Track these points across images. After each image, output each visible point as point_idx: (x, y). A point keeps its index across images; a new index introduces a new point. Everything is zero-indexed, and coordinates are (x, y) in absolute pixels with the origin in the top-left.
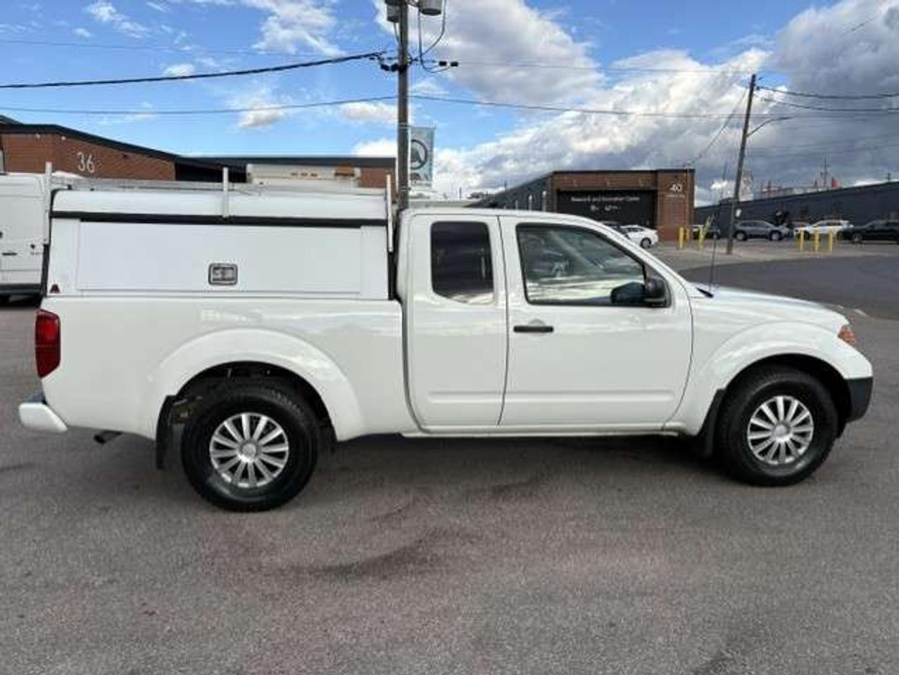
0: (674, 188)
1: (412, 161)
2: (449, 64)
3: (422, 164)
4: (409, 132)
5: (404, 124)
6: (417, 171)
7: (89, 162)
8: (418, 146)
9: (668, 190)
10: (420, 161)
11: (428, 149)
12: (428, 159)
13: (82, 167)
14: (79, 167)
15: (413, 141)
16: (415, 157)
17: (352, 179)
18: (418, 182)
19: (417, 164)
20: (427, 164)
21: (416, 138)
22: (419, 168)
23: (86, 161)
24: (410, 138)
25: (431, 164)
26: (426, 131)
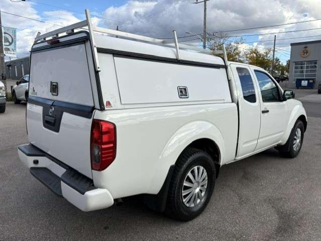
3: (10, 44)
4: (2, 28)
5: (0, 25)
6: (8, 47)
8: (7, 36)
10: (9, 42)
11: (13, 37)
12: (14, 42)
15: (5, 33)
16: (7, 40)
18: (9, 52)
19: (8, 44)
20: (13, 44)
21: (6, 32)
24: (3, 31)
25: (15, 44)
26: (12, 30)
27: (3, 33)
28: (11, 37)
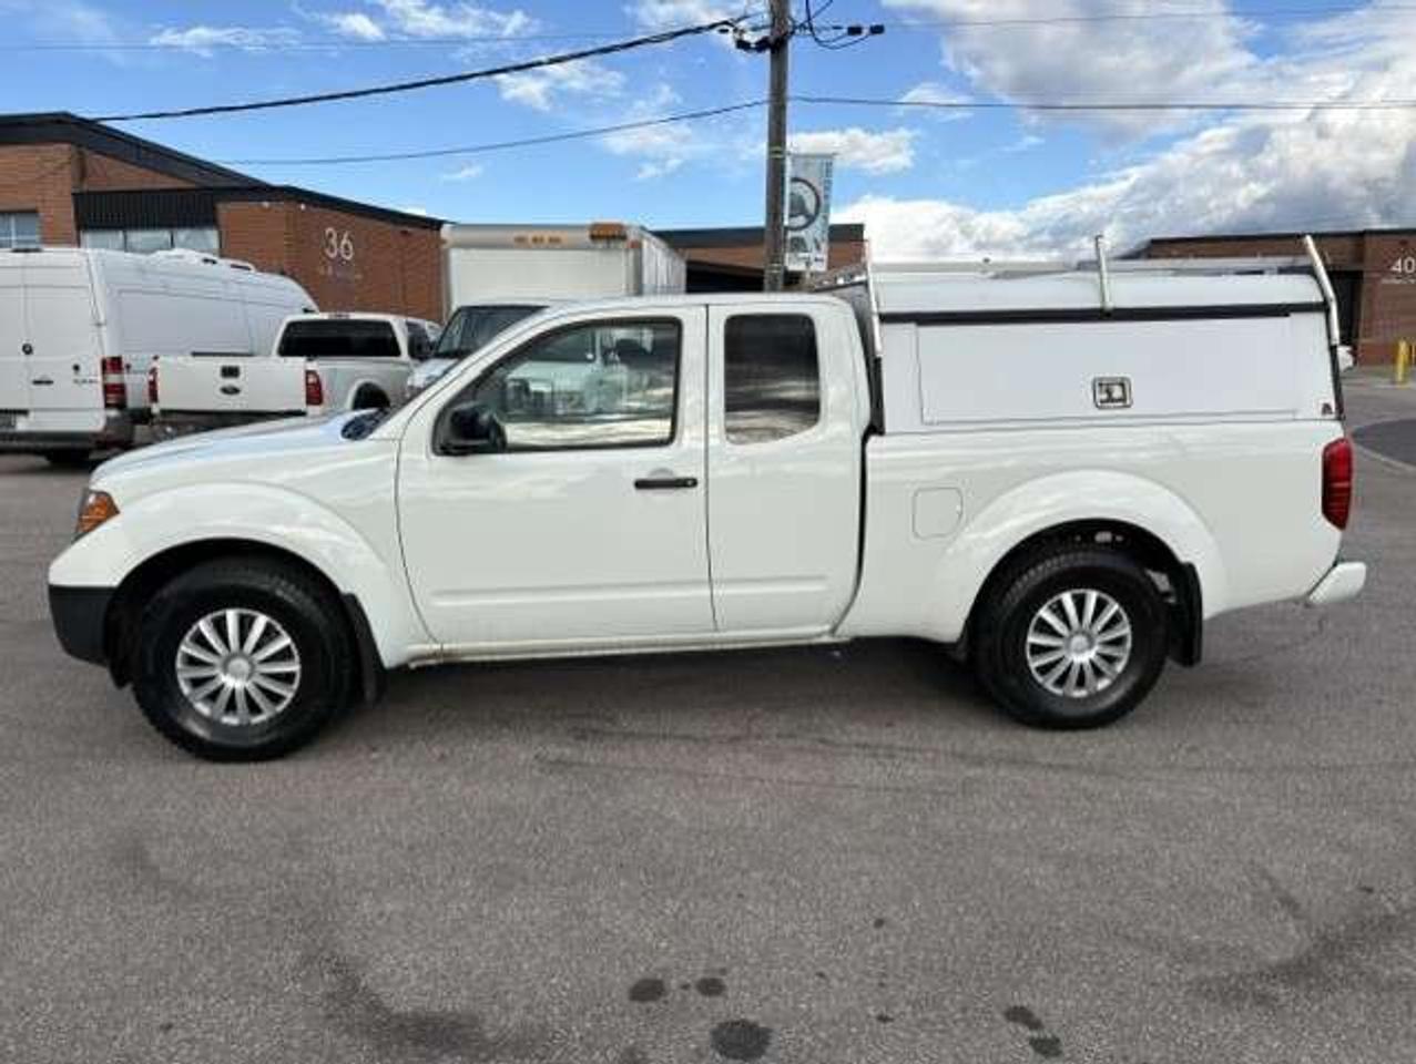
0: (1398, 267)
1: (791, 216)
2: (865, 31)
3: (811, 219)
4: (788, 162)
5: (778, 148)
6: (802, 234)
7: (344, 242)
8: (802, 189)
9: (1386, 272)
10: (807, 216)
11: (822, 193)
12: (821, 214)
13: (332, 250)
14: (327, 251)
15: (795, 180)
16: (798, 207)
17: (622, 245)
19: (802, 220)
20: (820, 218)
22: (805, 227)
23: (339, 240)
24: (789, 172)
26: (819, 161)
27: (787, 179)
28: (813, 189)
